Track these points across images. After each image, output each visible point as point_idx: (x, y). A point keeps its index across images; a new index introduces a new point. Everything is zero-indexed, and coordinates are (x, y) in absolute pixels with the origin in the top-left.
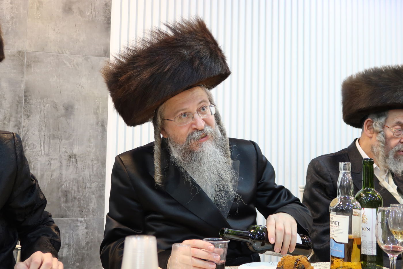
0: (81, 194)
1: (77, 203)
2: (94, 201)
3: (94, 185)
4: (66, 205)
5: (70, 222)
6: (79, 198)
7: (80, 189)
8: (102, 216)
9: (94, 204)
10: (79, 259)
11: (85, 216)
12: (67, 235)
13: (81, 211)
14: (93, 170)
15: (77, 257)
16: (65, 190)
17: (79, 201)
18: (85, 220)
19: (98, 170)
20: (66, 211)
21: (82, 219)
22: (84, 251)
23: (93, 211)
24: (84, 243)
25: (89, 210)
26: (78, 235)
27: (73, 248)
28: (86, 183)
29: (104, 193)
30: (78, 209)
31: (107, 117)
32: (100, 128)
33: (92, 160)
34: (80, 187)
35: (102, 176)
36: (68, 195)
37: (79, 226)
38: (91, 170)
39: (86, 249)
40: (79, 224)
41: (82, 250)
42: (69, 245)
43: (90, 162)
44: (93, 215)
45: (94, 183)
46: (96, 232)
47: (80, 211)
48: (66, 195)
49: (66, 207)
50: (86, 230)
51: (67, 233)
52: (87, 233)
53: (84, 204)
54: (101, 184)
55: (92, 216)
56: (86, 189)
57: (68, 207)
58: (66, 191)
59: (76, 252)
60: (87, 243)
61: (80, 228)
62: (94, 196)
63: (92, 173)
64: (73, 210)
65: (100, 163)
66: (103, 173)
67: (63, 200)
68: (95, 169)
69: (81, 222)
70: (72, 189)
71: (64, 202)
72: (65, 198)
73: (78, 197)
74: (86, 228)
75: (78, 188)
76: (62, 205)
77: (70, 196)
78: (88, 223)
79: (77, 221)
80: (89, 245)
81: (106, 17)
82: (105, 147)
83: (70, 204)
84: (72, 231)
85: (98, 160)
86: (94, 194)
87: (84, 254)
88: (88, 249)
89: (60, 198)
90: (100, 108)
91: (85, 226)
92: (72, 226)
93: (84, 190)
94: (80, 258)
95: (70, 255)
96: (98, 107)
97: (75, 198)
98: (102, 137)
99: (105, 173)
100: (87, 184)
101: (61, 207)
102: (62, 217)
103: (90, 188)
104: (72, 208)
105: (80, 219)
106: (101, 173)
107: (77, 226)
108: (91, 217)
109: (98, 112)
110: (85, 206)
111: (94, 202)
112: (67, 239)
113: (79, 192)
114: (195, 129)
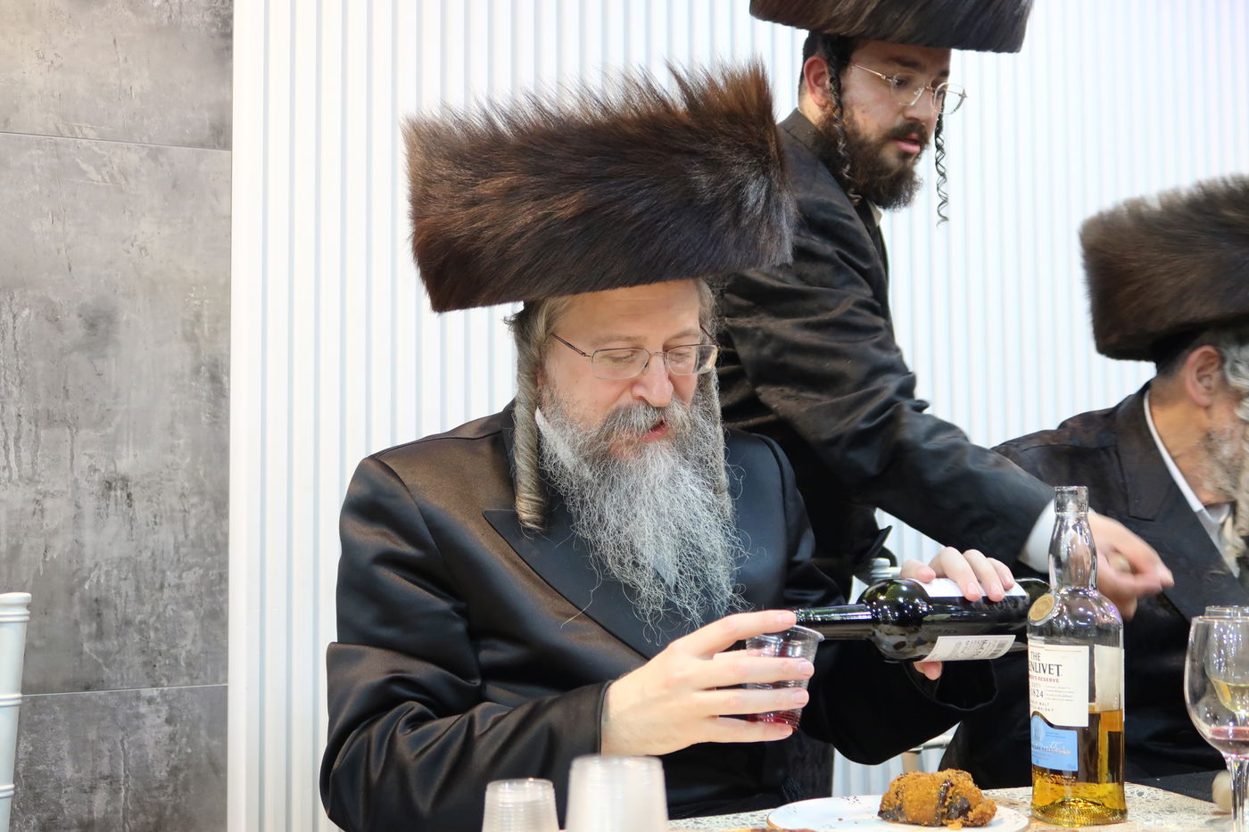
0: (148, 608)
1: (137, 637)
2: (193, 629)
3: (190, 578)
4: (99, 646)
5: (112, 701)
6: (141, 622)
7: (146, 592)
8: (221, 679)
9: (194, 642)
10: (148, 823)
11: (164, 681)
12: (105, 746)
13: (150, 665)
14: (185, 527)
15: (142, 817)
16: (95, 596)
17: (141, 632)
18: (163, 695)
19: (204, 526)
20: (98, 666)
21: (155, 692)
22: (163, 799)
23: (189, 665)
24: (161, 773)
25: (176, 659)
26: (141, 746)
27: (127, 790)
28: (163, 572)
29: (226, 601)
30: (142, 658)
31: (229, 349)
32: (207, 387)
33: (183, 495)
34: (142, 586)
35: (217, 545)
36: (105, 612)
37: (143, 716)
38: (179, 526)
39: (170, 790)
40: (143, 709)
41: (155, 793)
42: (112, 779)
43: (174, 501)
44: (191, 676)
45: (190, 569)
46: (203, 733)
47: (145, 664)
48: (99, 615)
49: (98, 653)
50: (167, 729)
51: (103, 739)
52: (172, 738)
53: (159, 641)
54: (213, 574)
55: (186, 679)
56: (167, 592)
57: (106, 655)
58: (97, 600)
59: (138, 800)
60: (174, 771)
61: (148, 722)
62: (191, 613)
63: (181, 537)
64: (122, 663)
65: (208, 505)
66: (219, 537)
67: (87, 629)
68: (193, 523)
69: (150, 701)
70: (118, 593)
71: (90, 637)
72: (94, 625)
73: (139, 618)
74: (169, 721)
75: (138, 589)
76: (86, 647)
77: (110, 617)
78: (175, 704)
79: (138, 697)
80: (181, 776)
81: (217, 15)
82: (221, 451)
83: (112, 644)
84: (121, 734)
85: (201, 493)
86: (190, 607)
87: (163, 807)
88: (175, 790)
89: (77, 623)
90: (205, 319)
91: (164, 715)
92: (121, 717)
93: (158, 595)
94: (152, 820)
95: (116, 812)
96: (198, 316)
97: (128, 623)
98: (214, 415)
99: (226, 535)
100: (168, 573)
101: (81, 653)
102: (87, 689)
103: (179, 587)
104: (118, 657)
105: (147, 692)
106: (214, 536)
107: (138, 716)
108: (182, 684)
109: (197, 331)
110: (164, 647)
111: (191, 634)
112: (106, 760)
113: (140, 600)
114: (641, 398)
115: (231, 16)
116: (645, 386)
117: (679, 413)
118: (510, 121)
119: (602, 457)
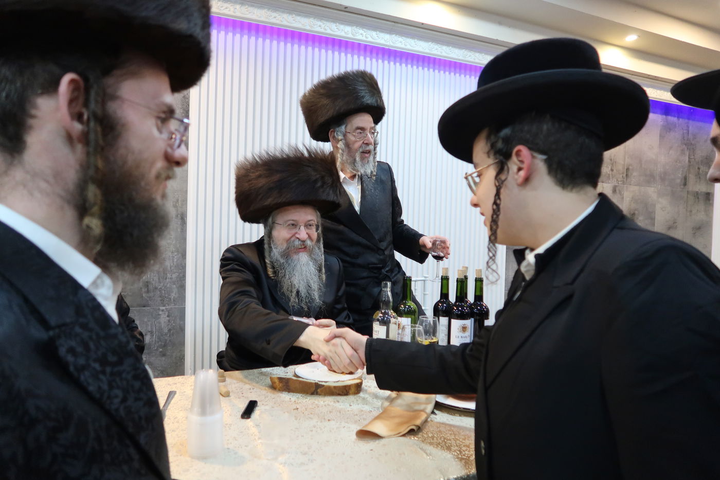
0: (162, 284)
1: (159, 293)
2: (175, 290)
3: (174, 276)
4: (148, 295)
5: (152, 310)
6: (160, 288)
7: (161, 280)
8: (184, 304)
9: (175, 294)
10: (162, 344)
11: (167, 305)
12: (149, 323)
13: (162, 300)
14: (173, 261)
15: (160, 343)
16: (146, 281)
17: (160, 291)
18: (166, 309)
19: (179, 261)
20: (147, 301)
21: (164, 308)
22: (166, 338)
23: (174, 301)
24: (166, 331)
25: (170, 299)
26: (160, 323)
27: (156, 335)
28: (166, 274)
29: (185, 283)
30: (160, 299)
31: (187, 210)
32: (180, 221)
33: (172, 252)
34: (160, 278)
35: (182, 267)
36: (149, 285)
37: (161, 315)
38: (171, 261)
39: (168, 335)
40: (160, 313)
41: (164, 336)
42: (151, 332)
43: (170, 254)
44: (175, 304)
45: (174, 273)
46: (178, 320)
47: (161, 300)
48: (148, 286)
49: (147, 297)
50: (168, 318)
51: (149, 321)
52: (169, 321)
53: (165, 293)
54: (181, 275)
55: (173, 305)
56: (167, 280)
57: (150, 297)
58: (147, 282)
59: (159, 338)
60: (170, 330)
61: (162, 317)
62: (175, 286)
63: (172, 265)
64: (154, 300)
65: (180, 255)
66: (183, 264)
67: (144, 290)
68: (175, 260)
69: (163, 310)
70: (153, 280)
71: (145, 292)
72: (146, 289)
73: (159, 287)
74: (168, 316)
75: (159, 279)
76: (144, 295)
77: (151, 287)
78: (170, 312)
79: (159, 309)
80: (172, 331)
81: (184, 110)
82: (184, 239)
83: (151, 294)
84: (154, 320)
85: (178, 251)
86: (174, 284)
87: (166, 340)
88: (170, 336)
89: (141, 288)
90: (180, 201)
91: (167, 315)
92: (154, 315)
93: (165, 280)
94: (163, 344)
95: (152, 341)
96: (178, 200)
97: (156, 288)
98: (182, 229)
99: (185, 264)
100: (168, 275)
101: (142, 297)
102: (144, 307)
103: (171, 278)
104: (153, 298)
105: (162, 308)
106: (182, 264)
107: (159, 315)
108: (172, 306)
109: (177, 205)
110: (167, 296)
111: (174, 292)
112: (150, 327)
113: (160, 282)
114: (298, 238)
115: (189, 110)
116: (299, 234)
117: (309, 243)
118: (260, 157)
119: (287, 255)
